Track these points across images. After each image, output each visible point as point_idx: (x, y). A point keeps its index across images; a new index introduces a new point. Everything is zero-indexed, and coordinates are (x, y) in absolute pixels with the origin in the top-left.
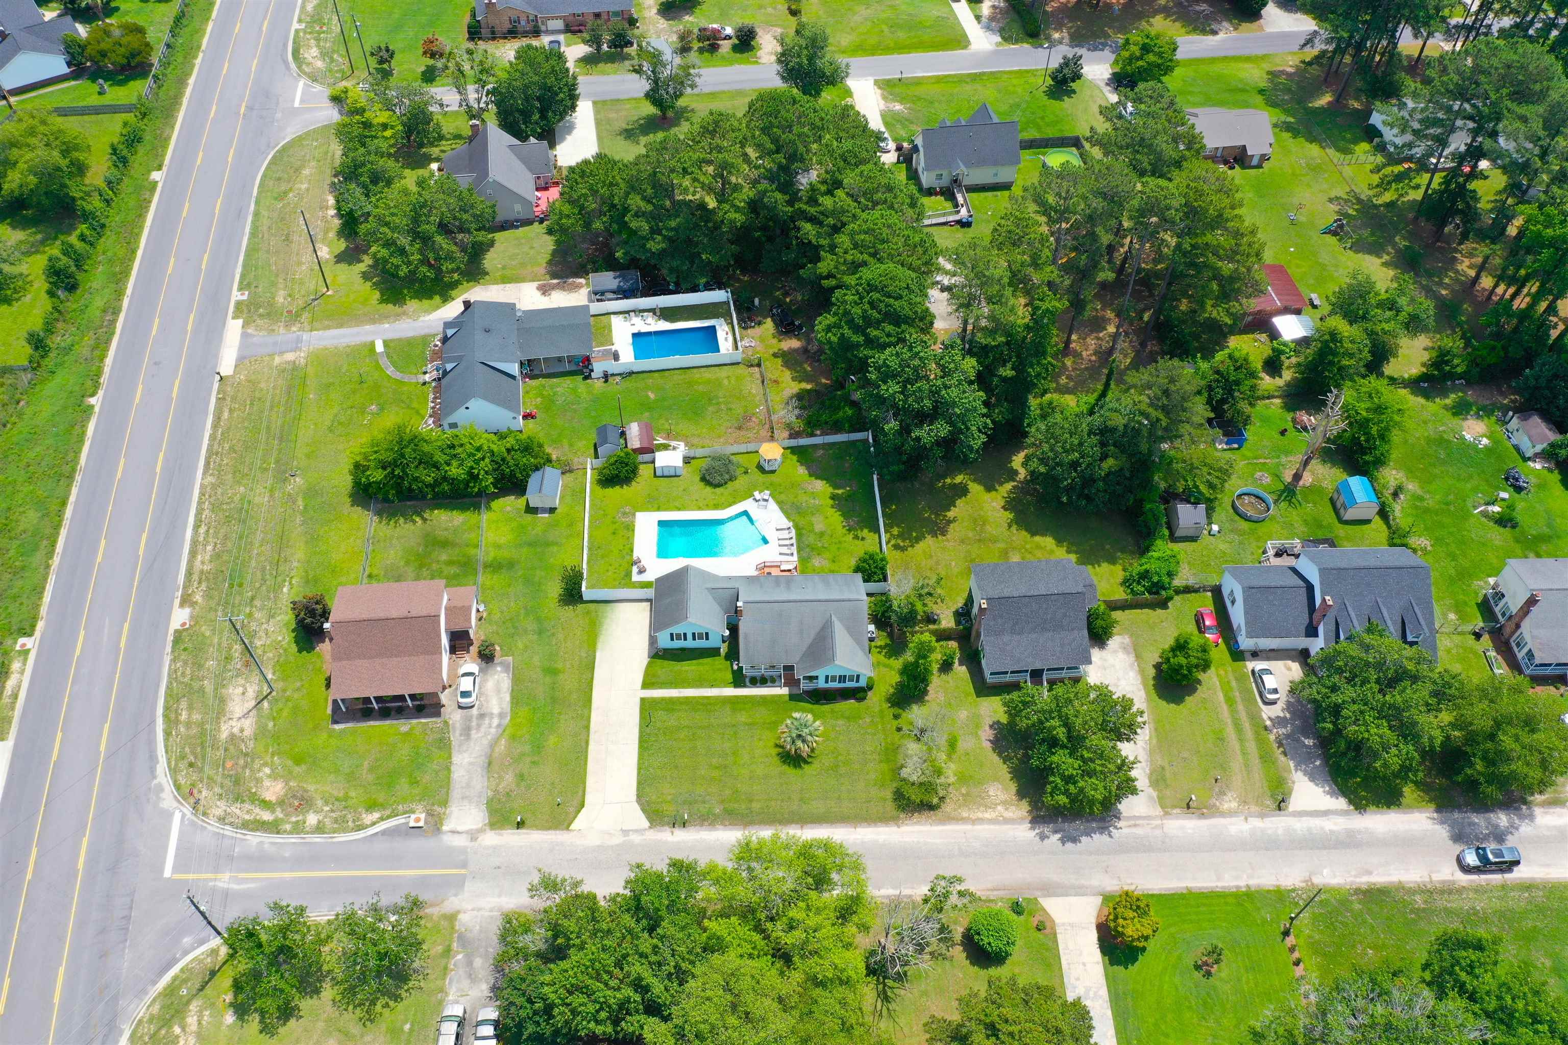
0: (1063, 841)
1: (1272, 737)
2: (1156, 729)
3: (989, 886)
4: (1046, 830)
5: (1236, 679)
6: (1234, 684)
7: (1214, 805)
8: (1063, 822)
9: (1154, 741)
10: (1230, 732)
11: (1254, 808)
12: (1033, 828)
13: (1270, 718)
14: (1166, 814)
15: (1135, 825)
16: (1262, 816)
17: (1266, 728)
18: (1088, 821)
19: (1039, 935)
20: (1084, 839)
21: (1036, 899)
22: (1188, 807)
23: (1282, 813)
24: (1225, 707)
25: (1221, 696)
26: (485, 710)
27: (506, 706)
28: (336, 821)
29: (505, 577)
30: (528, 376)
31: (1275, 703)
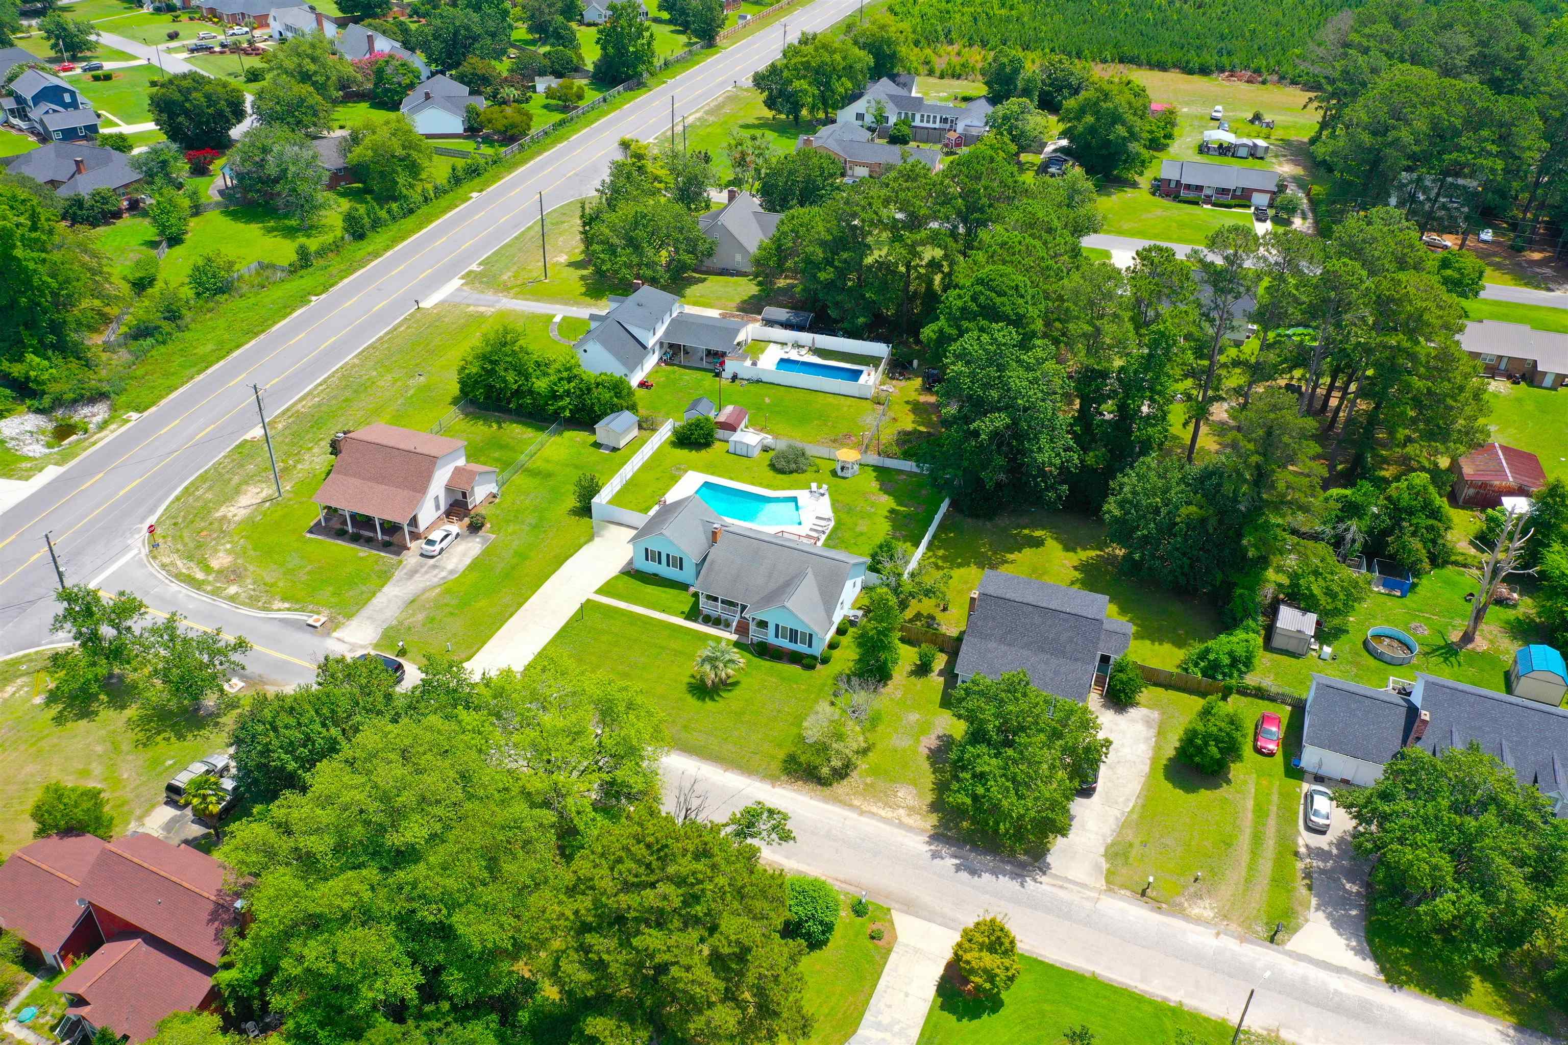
0: (958, 868)
1: (1300, 865)
2: (1143, 806)
3: (841, 877)
4: (945, 850)
5: (1281, 794)
6: (1275, 798)
7: (1180, 905)
8: (971, 851)
9: (1135, 816)
10: (1244, 840)
11: (1233, 927)
12: (928, 843)
13: (1307, 846)
14: (1110, 890)
15: (1061, 887)
16: (1242, 939)
17: (1296, 854)
18: (1002, 861)
19: (870, 944)
20: (986, 876)
21: (889, 910)
22: (1143, 894)
23: (1274, 946)
24: (1250, 815)
25: (1250, 804)
26: (442, 563)
27: (462, 567)
28: (251, 597)
29: (536, 482)
30: (666, 362)
31: (1323, 833)
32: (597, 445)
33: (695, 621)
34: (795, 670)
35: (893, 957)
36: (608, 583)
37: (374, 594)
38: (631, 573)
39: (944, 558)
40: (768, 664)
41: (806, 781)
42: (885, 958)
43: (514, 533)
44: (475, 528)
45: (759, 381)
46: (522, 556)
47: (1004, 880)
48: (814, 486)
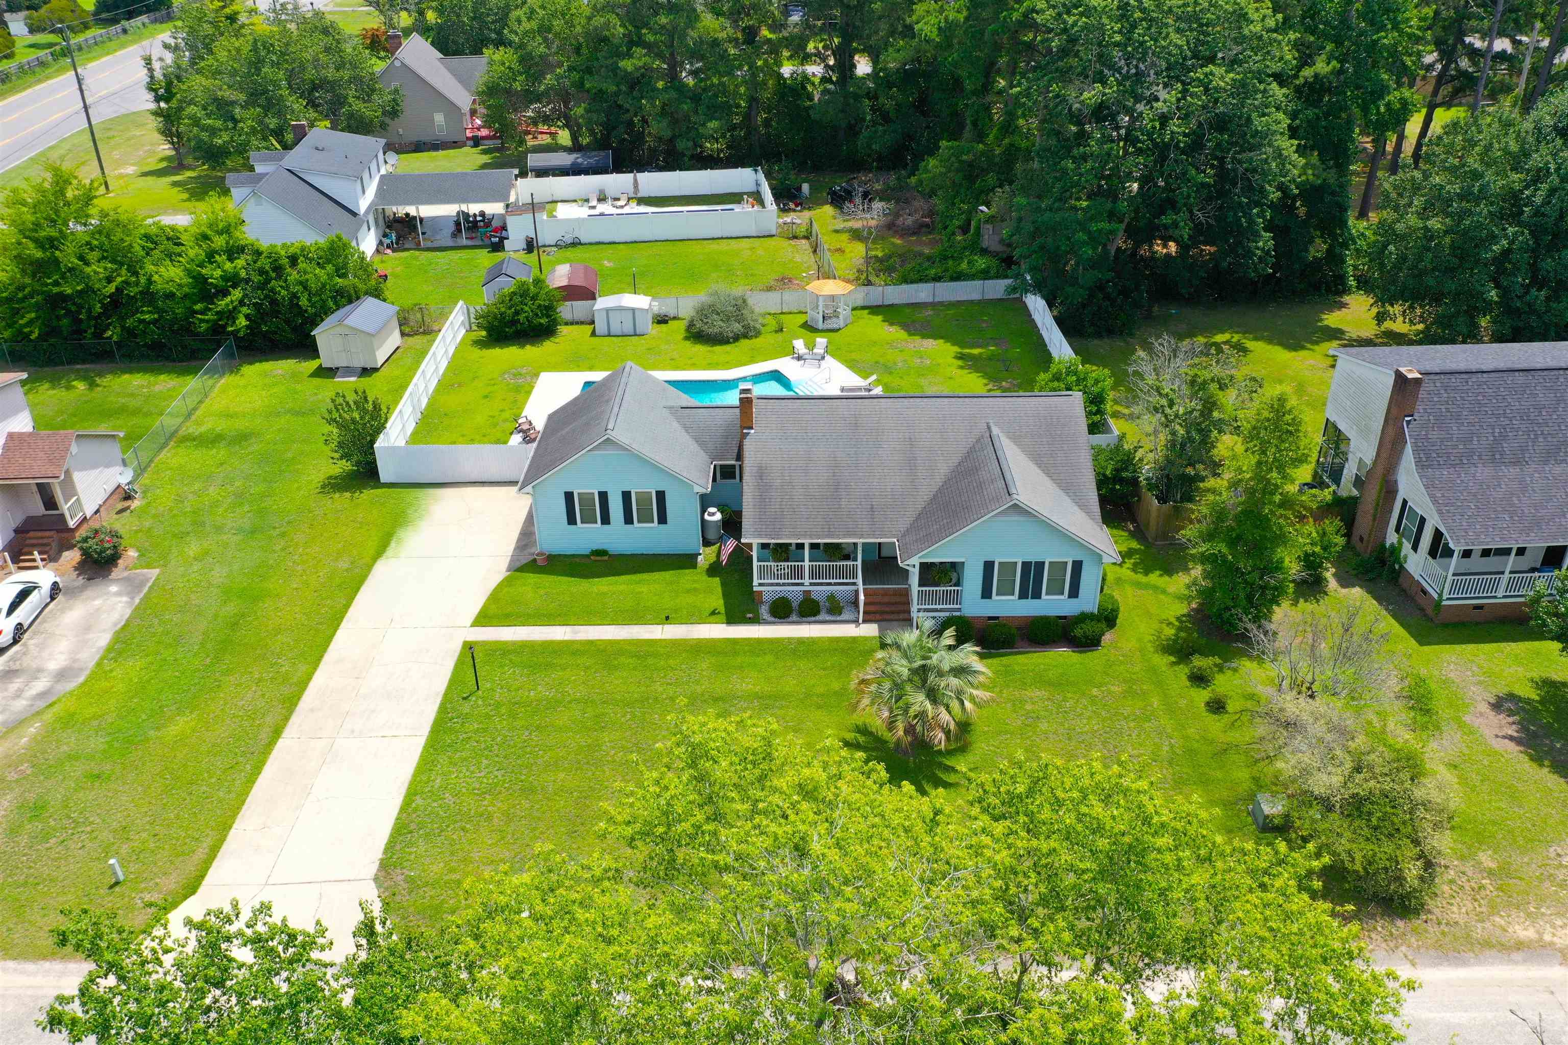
26: (27, 661)
29: (216, 453)
32: (328, 373)
33: (756, 620)
36: (495, 597)
38: (544, 564)
43: (205, 554)
44: (98, 565)
45: (576, 244)
46: (248, 595)
48: (798, 346)
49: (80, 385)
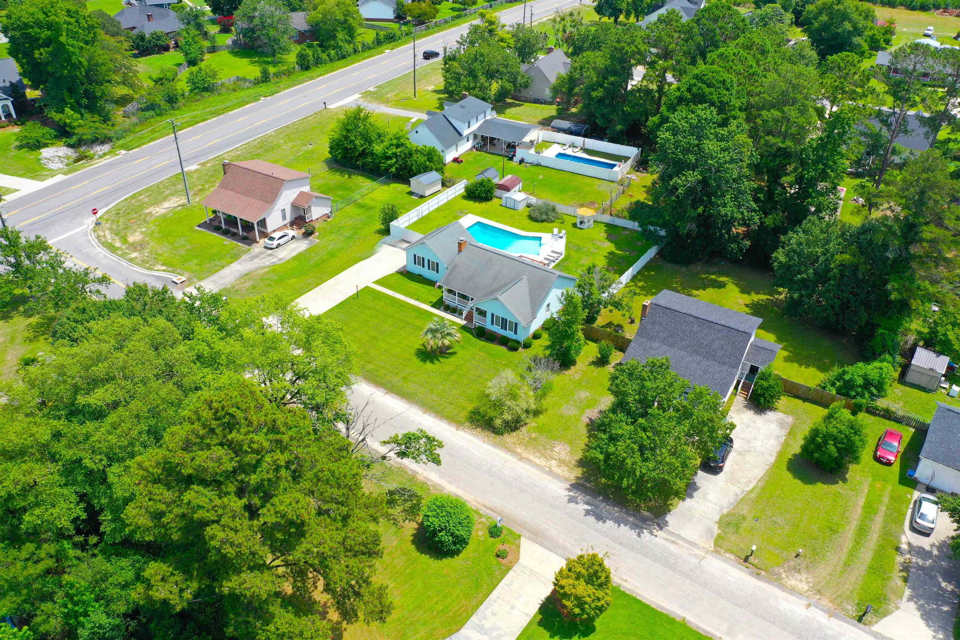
0: (588, 513)
1: (900, 559)
2: (763, 488)
3: (488, 504)
4: (580, 497)
5: (891, 497)
6: (886, 500)
7: (779, 574)
8: (603, 501)
9: (753, 495)
10: (850, 531)
11: (825, 601)
12: (569, 490)
13: (909, 544)
14: (717, 552)
15: (673, 542)
16: (831, 614)
17: (898, 549)
18: (627, 513)
19: (494, 560)
20: (610, 524)
21: (520, 536)
22: (746, 560)
23: (862, 626)
24: (859, 510)
25: (862, 501)
26: (276, 254)
27: (289, 257)
28: (143, 261)
29: (360, 211)
30: (477, 149)
31: (928, 535)
32: (411, 193)
33: (438, 308)
34: (502, 350)
35: (511, 573)
36: (384, 278)
37: (223, 267)
38: (405, 273)
39: (642, 288)
40: (482, 343)
41: (483, 429)
42: (504, 574)
43: (333, 240)
44: (308, 234)
45: (538, 165)
46: (332, 255)
47: (624, 529)
48: (556, 231)
49: (346, 176)
